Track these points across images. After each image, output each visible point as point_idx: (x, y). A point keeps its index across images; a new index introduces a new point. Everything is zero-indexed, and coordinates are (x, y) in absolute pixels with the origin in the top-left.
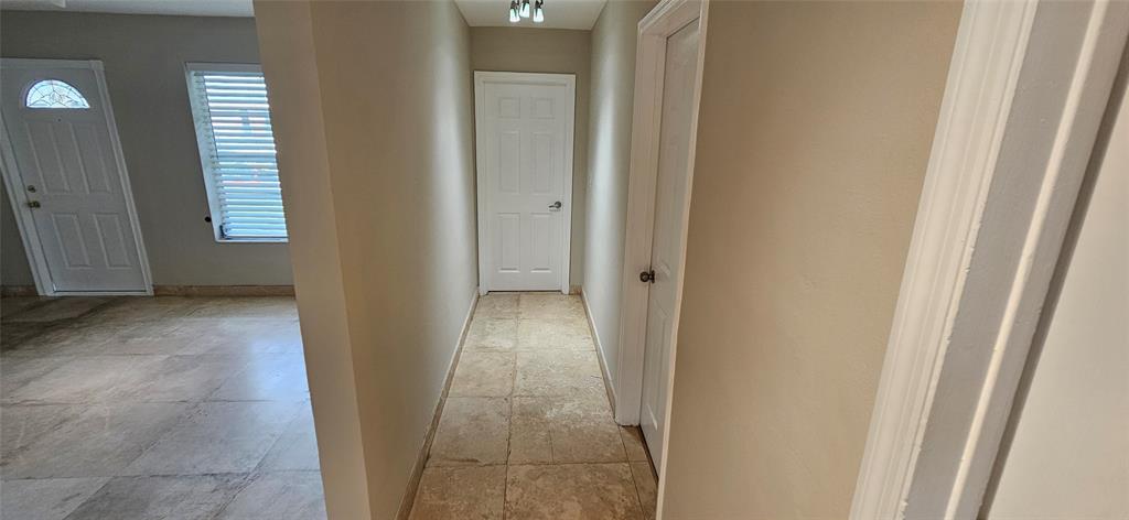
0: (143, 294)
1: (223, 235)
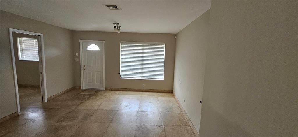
0: (103, 89)
1: (121, 77)
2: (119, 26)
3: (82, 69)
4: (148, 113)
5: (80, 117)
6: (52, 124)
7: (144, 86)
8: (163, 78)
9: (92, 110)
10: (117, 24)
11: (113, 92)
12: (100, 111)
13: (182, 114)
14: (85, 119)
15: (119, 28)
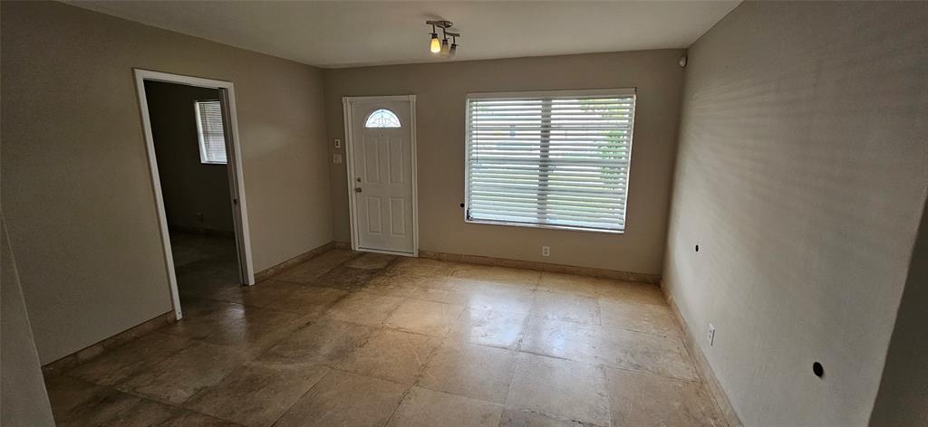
0: (411, 255)
1: (468, 217)
2: (454, 35)
3: (353, 187)
4: (555, 363)
5: (326, 349)
6: (245, 364)
7: (546, 252)
8: (623, 227)
9: (366, 326)
10: (446, 24)
11: (441, 266)
12: (389, 332)
13: (700, 385)
14: (338, 358)
15: (450, 42)
